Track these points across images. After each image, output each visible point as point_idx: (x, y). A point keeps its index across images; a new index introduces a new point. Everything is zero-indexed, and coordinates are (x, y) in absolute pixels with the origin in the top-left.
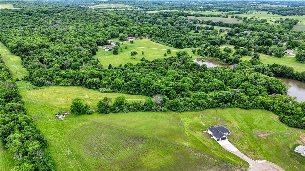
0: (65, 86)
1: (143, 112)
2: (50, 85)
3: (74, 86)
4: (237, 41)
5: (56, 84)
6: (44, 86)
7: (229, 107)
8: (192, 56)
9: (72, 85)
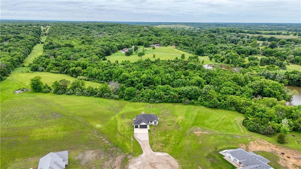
0: (54, 73)
1: (95, 97)
2: (42, 71)
3: (62, 73)
4: (272, 52)
5: (47, 71)
6: (37, 71)
7: (193, 104)
8: (203, 61)
9: (60, 73)
